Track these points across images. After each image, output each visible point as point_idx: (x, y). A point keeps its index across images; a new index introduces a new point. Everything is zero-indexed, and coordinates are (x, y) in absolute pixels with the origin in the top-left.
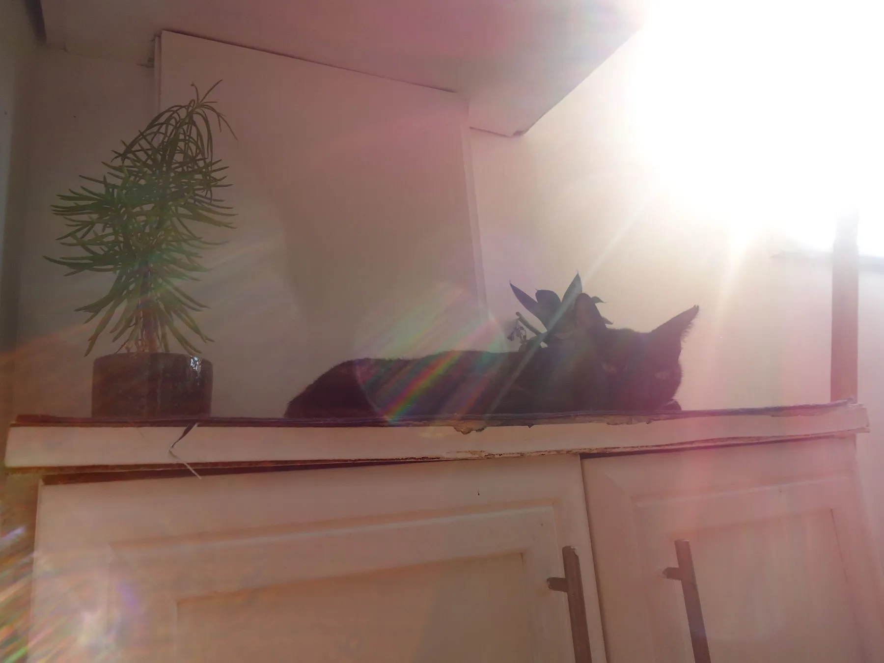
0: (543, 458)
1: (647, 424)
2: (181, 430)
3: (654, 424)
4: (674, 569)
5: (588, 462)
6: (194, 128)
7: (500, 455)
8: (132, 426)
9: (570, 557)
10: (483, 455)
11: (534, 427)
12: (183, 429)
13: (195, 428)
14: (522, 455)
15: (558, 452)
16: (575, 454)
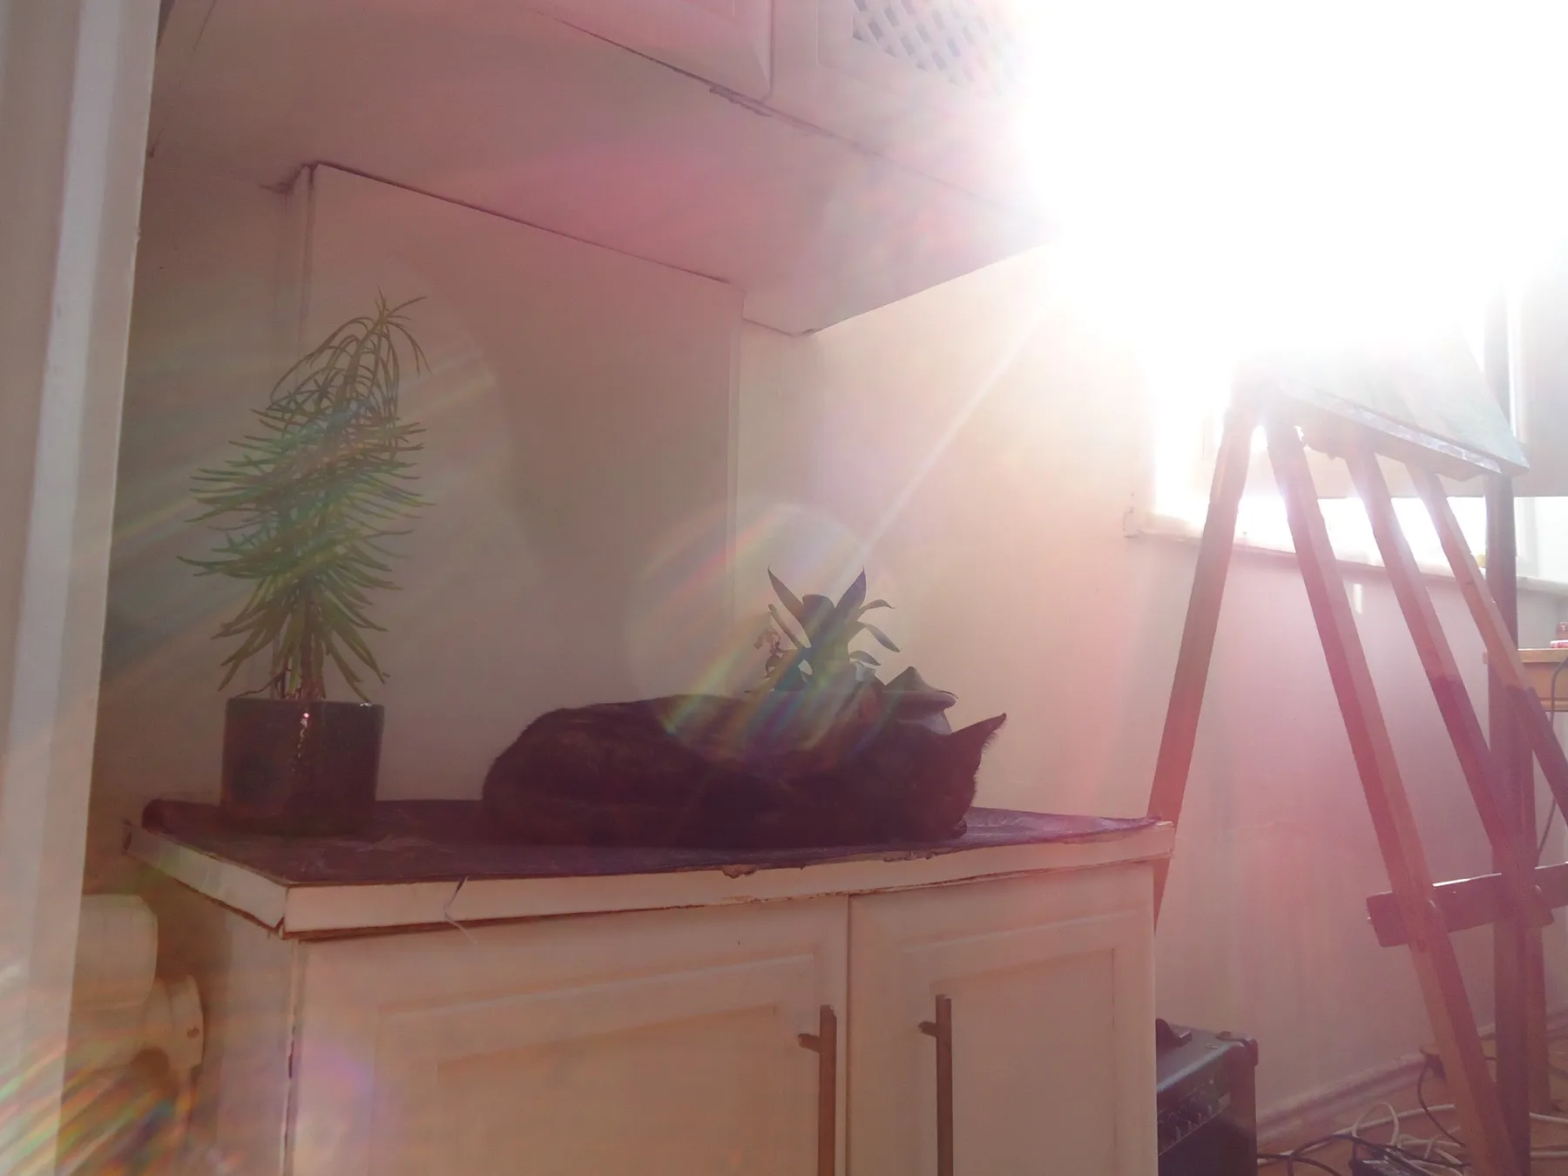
0: (810, 901)
1: (927, 858)
2: (455, 884)
3: (935, 859)
4: (931, 1024)
5: (856, 903)
6: (384, 342)
7: (767, 900)
8: (404, 882)
9: (827, 1017)
10: (749, 900)
11: (806, 868)
12: (457, 884)
13: (466, 884)
14: (790, 899)
15: (827, 894)
16: (845, 895)
